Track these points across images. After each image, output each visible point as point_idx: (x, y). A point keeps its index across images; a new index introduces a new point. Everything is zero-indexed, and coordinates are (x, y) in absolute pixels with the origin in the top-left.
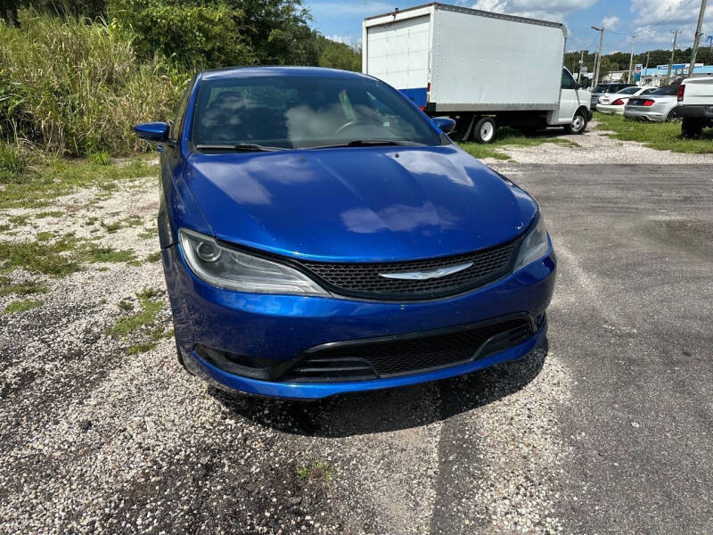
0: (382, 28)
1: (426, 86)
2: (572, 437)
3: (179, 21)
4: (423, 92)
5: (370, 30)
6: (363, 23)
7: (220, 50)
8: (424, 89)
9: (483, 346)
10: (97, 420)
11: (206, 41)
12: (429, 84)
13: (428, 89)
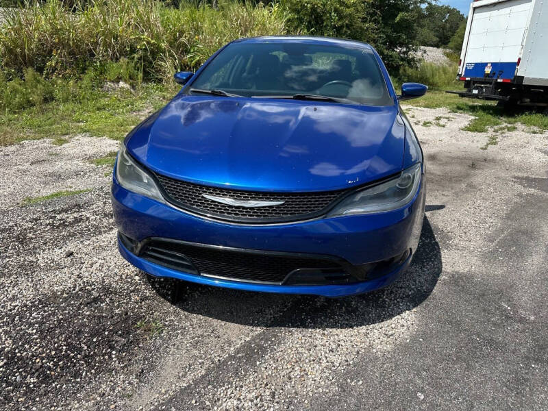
0: (486, 9)
1: (516, 61)
2: (349, 380)
3: (322, 5)
4: (513, 66)
5: (476, 11)
6: (472, 4)
7: (348, 26)
8: (515, 63)
9: (289, 275)
10: (77, 254)
11: (339, 20)
12: (519, 59)
13: (518, 63)
